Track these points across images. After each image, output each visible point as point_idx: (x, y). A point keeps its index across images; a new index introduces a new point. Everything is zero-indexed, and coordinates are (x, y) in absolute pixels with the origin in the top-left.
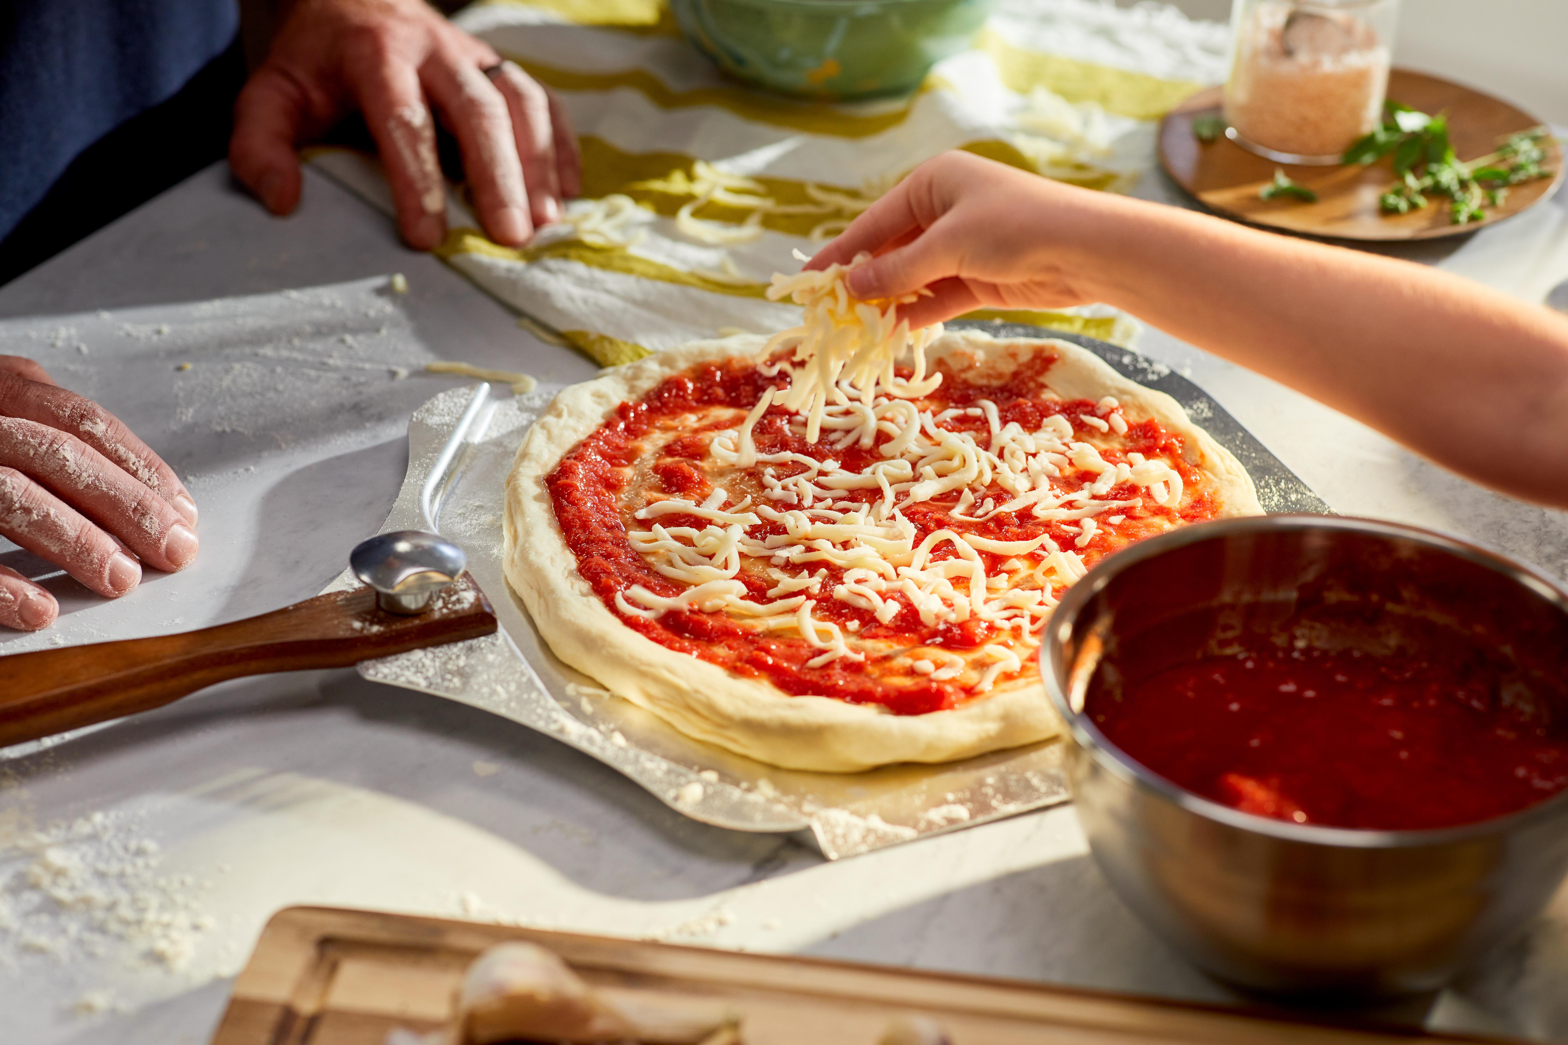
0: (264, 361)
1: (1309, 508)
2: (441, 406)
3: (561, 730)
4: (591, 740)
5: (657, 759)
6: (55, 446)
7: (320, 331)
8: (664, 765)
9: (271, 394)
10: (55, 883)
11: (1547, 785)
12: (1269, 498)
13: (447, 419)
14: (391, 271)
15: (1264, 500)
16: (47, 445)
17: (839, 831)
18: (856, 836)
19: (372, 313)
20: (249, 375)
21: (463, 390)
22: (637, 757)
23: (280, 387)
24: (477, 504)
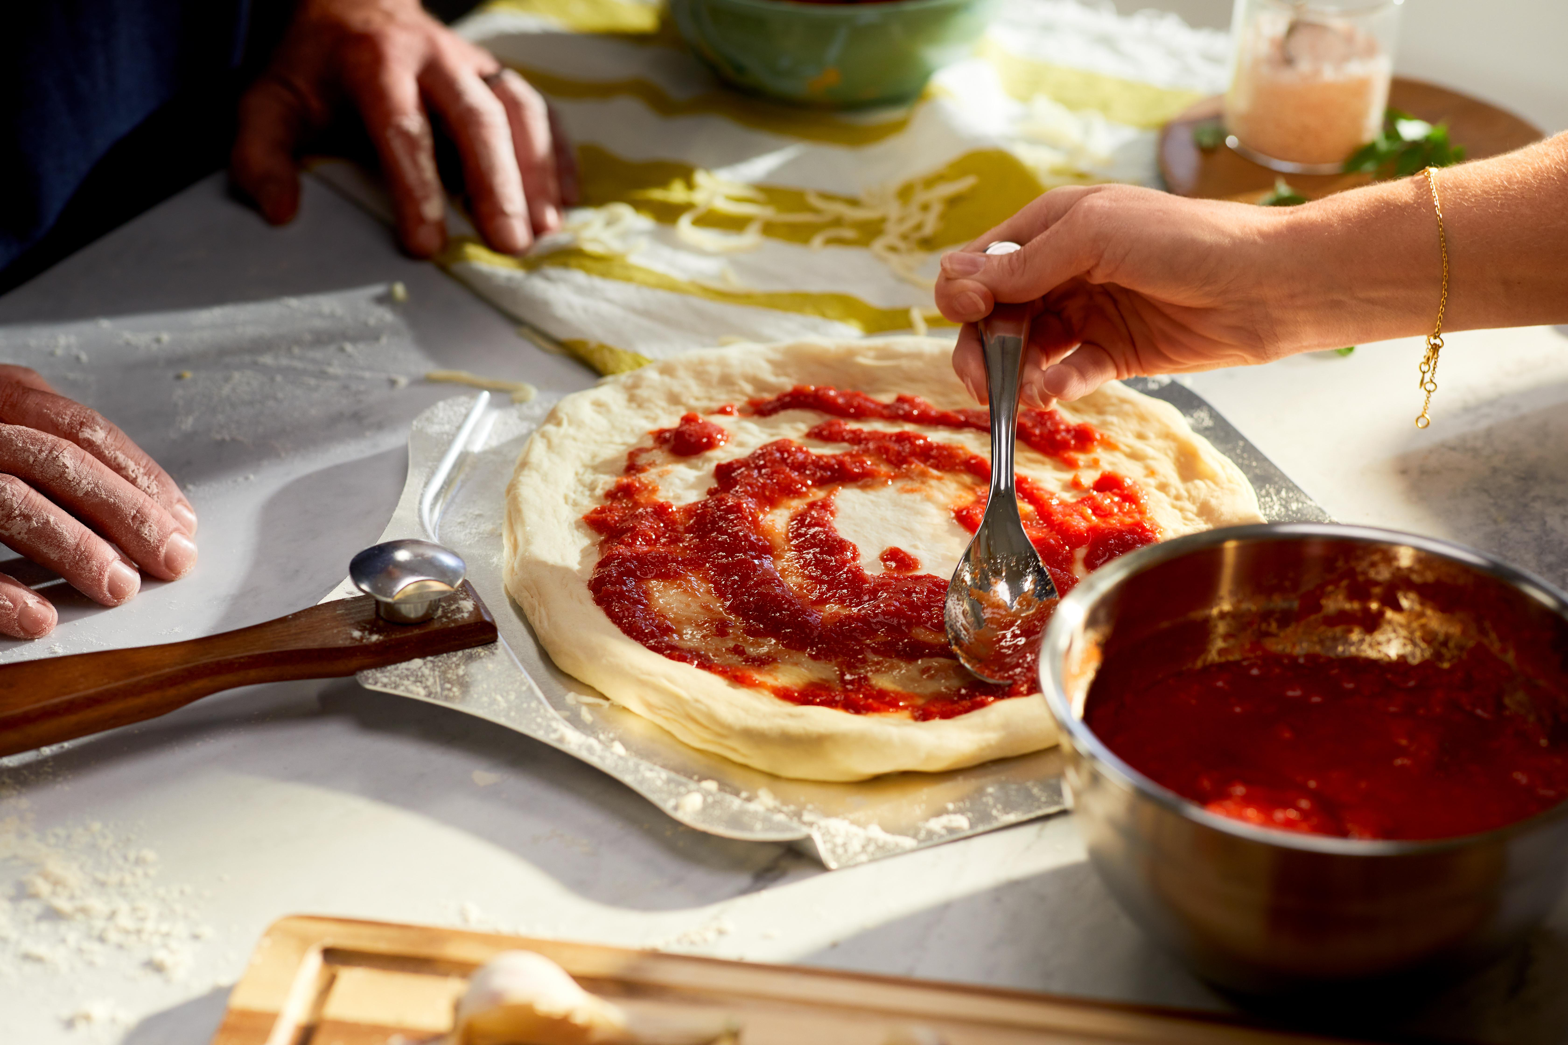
0: (264, 369)
1: (1310, 516)
2: (441, 415)
3: (561, 740)
4: (590, 749)
5: (657, 768)
6: (55, 453)
7: (321, 339)
8: (664, 775)
9: (271, 403)
10: (54, 893)
11: (1551, 793)
12: (1270, 507)
13: (447, 428)
14: (391, 279)
15: (1265, 509)
16: (47, 452)
17: (839, 841)
18: (856, 846)
19: (372, 321)
20: (248, 384)
21: (463, 399)
22: (637, 766)
23: (280, 395)
24: (477, 512)
